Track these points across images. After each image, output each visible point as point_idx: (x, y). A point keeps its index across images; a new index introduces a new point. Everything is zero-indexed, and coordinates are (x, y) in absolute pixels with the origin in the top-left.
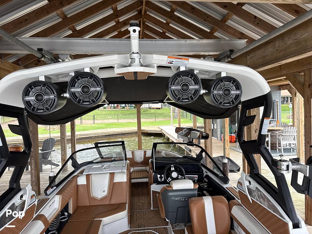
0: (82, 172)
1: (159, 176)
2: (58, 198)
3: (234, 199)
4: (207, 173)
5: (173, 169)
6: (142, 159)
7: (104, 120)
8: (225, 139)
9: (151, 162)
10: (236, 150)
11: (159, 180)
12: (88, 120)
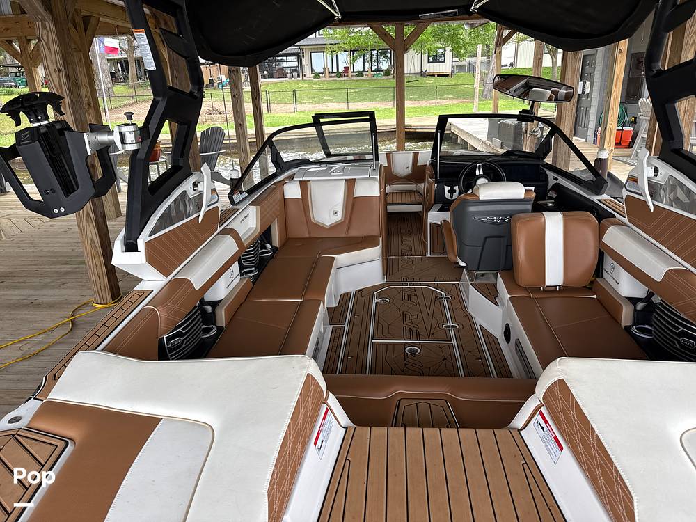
0: (291, 178)
1: (447, 188)
2: (253, 210)
3: (614, 216)
4: (556, 179)
5: (479, 172)
6: (410, 170)
7: (317, 105)
8: (606, 128)
9: (430, 164)
10: (630, 161)
11: (448, 196)
12: (282, 105)
